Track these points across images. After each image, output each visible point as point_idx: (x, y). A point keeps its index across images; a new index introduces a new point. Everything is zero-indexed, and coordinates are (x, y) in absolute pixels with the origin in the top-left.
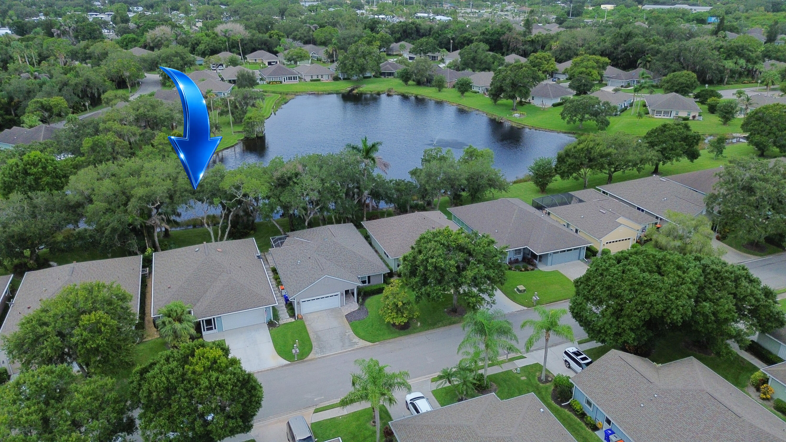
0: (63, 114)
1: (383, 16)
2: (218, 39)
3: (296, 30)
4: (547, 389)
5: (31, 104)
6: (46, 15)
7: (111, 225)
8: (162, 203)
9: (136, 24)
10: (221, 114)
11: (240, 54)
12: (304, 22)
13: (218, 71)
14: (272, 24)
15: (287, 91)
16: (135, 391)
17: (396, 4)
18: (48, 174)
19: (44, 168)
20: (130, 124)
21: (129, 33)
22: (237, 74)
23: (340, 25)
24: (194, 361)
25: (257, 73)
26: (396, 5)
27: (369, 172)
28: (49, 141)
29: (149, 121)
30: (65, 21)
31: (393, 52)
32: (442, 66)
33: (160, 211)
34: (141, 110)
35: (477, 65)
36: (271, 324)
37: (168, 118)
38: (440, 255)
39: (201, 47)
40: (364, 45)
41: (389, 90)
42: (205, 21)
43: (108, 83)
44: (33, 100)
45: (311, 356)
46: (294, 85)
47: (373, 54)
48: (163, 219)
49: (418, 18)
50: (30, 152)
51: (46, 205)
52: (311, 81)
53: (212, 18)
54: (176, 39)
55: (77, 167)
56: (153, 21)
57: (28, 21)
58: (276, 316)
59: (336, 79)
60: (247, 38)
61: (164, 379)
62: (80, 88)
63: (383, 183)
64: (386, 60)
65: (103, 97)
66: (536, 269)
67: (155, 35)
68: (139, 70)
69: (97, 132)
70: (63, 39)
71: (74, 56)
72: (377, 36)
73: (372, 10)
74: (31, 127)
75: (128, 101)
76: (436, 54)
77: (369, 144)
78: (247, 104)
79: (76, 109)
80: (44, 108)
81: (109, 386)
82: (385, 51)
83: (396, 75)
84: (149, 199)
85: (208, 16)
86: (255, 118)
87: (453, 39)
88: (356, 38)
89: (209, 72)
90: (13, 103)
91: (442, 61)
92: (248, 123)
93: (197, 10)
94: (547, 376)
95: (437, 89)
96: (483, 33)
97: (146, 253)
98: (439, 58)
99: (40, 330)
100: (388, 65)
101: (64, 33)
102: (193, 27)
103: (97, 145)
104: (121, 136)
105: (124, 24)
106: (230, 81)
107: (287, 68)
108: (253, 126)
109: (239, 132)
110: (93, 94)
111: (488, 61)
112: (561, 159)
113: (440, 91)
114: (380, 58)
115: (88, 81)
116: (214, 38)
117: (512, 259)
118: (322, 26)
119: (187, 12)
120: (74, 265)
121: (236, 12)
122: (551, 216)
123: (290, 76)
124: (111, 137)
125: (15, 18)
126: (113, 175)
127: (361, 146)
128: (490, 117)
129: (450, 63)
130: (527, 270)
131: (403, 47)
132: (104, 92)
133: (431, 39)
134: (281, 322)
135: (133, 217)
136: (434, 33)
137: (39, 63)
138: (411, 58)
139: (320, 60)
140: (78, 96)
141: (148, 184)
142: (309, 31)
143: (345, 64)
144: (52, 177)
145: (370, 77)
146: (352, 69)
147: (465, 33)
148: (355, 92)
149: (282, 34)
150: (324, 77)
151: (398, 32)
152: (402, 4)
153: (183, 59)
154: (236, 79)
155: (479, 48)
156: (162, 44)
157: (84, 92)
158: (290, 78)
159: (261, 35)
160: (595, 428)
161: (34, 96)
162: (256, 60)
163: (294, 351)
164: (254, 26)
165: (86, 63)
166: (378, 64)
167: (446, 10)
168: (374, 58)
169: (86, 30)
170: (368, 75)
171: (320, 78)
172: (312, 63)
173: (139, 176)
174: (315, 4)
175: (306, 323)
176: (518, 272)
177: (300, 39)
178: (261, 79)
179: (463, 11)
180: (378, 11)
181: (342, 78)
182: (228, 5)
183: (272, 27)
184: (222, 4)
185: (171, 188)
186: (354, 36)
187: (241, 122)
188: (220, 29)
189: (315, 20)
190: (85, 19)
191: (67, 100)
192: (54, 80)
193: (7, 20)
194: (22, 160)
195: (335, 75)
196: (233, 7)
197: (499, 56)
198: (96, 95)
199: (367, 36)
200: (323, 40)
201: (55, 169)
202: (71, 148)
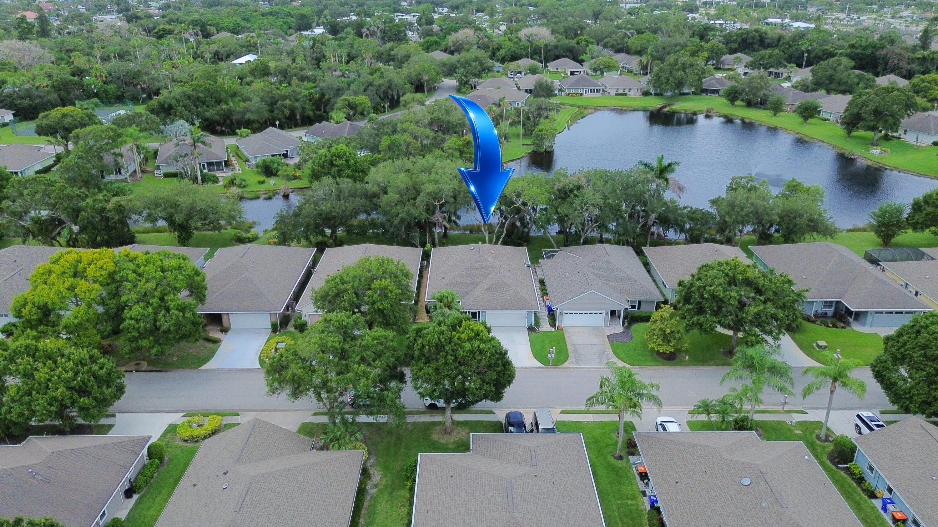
0: (365, 113)
1: (721, 22)
2: (521, 44)
3: (609, 36)
4: (824, 448)
5: (340, 102)
6: (358, 15)
7: (400, 216)
8: (446, 202)
9: (440, 26)
10: (512, 124)
11: (541, 62)
12: (619, 27)
13: (516, 79)
14: (582, 28)
15: (586, 104)
16: (411, 344)
17: (742, 6)
18: (349, 167)
19: (347, 161)
20: (425, 126)
21: (432, 35)
22: (535, 83)
23: (662, 32)
24: (461, 330)
25: (557, 83)
26: (741, 8)
27: (660, 194)
28: (353, 136)
29: (441, 126)
30: (375, 21)
31: (723, 65)
32: (786, 85)
33: (444, 209)
34: (436, 114)
35: (833, 86)
36: (531, 329)
37: (460, 124)
38: (720, 285)
39: (502, 52)
40: (686, 55)
41: (708, 111)
42: (510, 24)
43: (408, 86)
44: (342, 98)
45: (566, 365)
46: (596, 98)
47: (696, 66)
48: (445, 218)
49: (768, 24)
50: (338, 145)
51: (350, 191)
52: (616, 94)
53: (518, 21)
54: (478, 43)
55: (374, 163)
56: (457, 23)
57: (341, 21)
58: (537, 322)
59: (646, 94)
60: (552, 44)
61: (436, 336)
62: (383, 88)
63: (676, 209)
64: (712, 75)
65: (401, 99)
66: (848, 328)
67: (457, 38)
68: (438, 74)
69: (394, 132)
70: (371, 39)
71: (379, 57)
72: (708, 45)
73: (707, 14)
74: (337, 123)
75: (423, 105)
76: (781, 70)
77: (665, 163)
78: (540, 115)
79: (377, 109)
80: (351, 106)
81: (391, 337)
82: (713, 65)
83: (722, 92)
84: (435, 196)
85: (514, 19)
86: (547, 131)
87: (808, 52)
88: (678, 48)
89: (506, 79)
90: (324, 100)
91: (789, 79)
92: (538, 135)
93: (503, 11)
94: (827, 436)
95: (772, 112)
96: (853, 46)
97: (426, 248)
98: (785, 75)
99: (341, 287)
100: (713, 81)
101: (373, 34)
102: (496, 30)
103: (394, 144)
104: (415, 138)
105: (428, 26)
106: (526, 91)
107: (591, 79)
108: (543, 139)
109: (527, 145)
110: (393, 96)
111: (850, 82)
112: (917, 207)
113: (775, 115)
114: (704, 72)
115: (390, 82)
116: (516, 43)
117: (819, 312)
118: (640, 32)
119: (492, 15)
120: (367, 245)
121: (544, 15)
122: (887, 273)
123: (592, 88)
124: (407, 137)
125: (329, 17)
126: (407, 171)
127: (655, 164)
128: (838, 151)
129: (796, 82)
130: (835, 326)
131: (739, 60)
132: (403, 95)
133: (776, 51)
134: (541, 329)
135: (420, 212)
136: (784, 43)
137: (348, 62)
138: (745, 74)
139: (631, 72)
140: (380, 97)
141: (436, 182)
142: (623, 38)
143: (659, 78)
144: (353, 171)
145: (688, 94)
146: (666, 83)
147: (826, 45)
148: (666, 110)
149: (592, 40)
150: (632, 91)
151: (735, 41)
152: (749, 6)
153: (481, 64)
154: (532, 88)
155: (839, 65)
156: (462, 48)
157: (385, 93)
158: (592, 91)
159: (567, 41)
160: (872, 495)
161: (343, 94)
162: (557, 69)
163: (549, 355)
164: (562, 30)
165: (389, 65)
166: (700, 79)
167: (809, 15)
168: (696, 71)
169: (392, 32)
170: (686, 91)
171: (627, 91)
172: (621, 74)
173: (430, 173)
174: (637, 5)
175: (566, 335)
176: (823, 328)
177: (612, 46)
178: (560, 90)
179: (833, 17)
180: (715, 15)
181: (653, 93)
182: (537, 7)
183: (581, 32)
184: (530, 5)
185: (457, 188)
186: (676, 45)
187: (531, 134)
188: (524, 33)
189: (632, 25)
190: (392, 20)
191: (370, 100)
192: (361, 80)
193: (322, 19)
194: (329, 151)
195: (645, 89)
196: (541, 9)
197: (869, 76)
198: (396, 97)
199: (693, 46)
200: (639, 48)
201: (356, 163)
202: (372, 145)
